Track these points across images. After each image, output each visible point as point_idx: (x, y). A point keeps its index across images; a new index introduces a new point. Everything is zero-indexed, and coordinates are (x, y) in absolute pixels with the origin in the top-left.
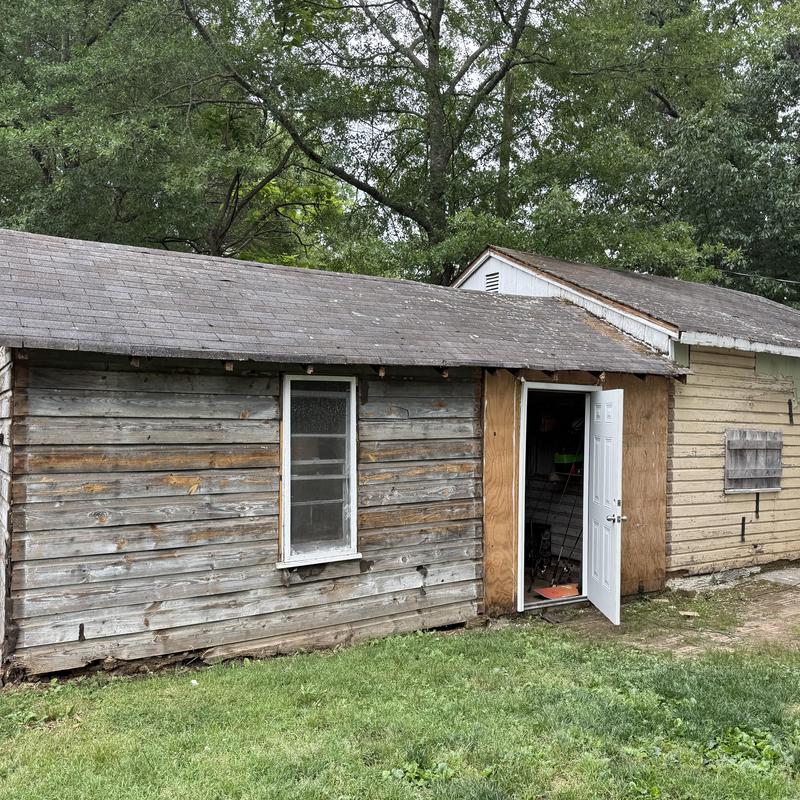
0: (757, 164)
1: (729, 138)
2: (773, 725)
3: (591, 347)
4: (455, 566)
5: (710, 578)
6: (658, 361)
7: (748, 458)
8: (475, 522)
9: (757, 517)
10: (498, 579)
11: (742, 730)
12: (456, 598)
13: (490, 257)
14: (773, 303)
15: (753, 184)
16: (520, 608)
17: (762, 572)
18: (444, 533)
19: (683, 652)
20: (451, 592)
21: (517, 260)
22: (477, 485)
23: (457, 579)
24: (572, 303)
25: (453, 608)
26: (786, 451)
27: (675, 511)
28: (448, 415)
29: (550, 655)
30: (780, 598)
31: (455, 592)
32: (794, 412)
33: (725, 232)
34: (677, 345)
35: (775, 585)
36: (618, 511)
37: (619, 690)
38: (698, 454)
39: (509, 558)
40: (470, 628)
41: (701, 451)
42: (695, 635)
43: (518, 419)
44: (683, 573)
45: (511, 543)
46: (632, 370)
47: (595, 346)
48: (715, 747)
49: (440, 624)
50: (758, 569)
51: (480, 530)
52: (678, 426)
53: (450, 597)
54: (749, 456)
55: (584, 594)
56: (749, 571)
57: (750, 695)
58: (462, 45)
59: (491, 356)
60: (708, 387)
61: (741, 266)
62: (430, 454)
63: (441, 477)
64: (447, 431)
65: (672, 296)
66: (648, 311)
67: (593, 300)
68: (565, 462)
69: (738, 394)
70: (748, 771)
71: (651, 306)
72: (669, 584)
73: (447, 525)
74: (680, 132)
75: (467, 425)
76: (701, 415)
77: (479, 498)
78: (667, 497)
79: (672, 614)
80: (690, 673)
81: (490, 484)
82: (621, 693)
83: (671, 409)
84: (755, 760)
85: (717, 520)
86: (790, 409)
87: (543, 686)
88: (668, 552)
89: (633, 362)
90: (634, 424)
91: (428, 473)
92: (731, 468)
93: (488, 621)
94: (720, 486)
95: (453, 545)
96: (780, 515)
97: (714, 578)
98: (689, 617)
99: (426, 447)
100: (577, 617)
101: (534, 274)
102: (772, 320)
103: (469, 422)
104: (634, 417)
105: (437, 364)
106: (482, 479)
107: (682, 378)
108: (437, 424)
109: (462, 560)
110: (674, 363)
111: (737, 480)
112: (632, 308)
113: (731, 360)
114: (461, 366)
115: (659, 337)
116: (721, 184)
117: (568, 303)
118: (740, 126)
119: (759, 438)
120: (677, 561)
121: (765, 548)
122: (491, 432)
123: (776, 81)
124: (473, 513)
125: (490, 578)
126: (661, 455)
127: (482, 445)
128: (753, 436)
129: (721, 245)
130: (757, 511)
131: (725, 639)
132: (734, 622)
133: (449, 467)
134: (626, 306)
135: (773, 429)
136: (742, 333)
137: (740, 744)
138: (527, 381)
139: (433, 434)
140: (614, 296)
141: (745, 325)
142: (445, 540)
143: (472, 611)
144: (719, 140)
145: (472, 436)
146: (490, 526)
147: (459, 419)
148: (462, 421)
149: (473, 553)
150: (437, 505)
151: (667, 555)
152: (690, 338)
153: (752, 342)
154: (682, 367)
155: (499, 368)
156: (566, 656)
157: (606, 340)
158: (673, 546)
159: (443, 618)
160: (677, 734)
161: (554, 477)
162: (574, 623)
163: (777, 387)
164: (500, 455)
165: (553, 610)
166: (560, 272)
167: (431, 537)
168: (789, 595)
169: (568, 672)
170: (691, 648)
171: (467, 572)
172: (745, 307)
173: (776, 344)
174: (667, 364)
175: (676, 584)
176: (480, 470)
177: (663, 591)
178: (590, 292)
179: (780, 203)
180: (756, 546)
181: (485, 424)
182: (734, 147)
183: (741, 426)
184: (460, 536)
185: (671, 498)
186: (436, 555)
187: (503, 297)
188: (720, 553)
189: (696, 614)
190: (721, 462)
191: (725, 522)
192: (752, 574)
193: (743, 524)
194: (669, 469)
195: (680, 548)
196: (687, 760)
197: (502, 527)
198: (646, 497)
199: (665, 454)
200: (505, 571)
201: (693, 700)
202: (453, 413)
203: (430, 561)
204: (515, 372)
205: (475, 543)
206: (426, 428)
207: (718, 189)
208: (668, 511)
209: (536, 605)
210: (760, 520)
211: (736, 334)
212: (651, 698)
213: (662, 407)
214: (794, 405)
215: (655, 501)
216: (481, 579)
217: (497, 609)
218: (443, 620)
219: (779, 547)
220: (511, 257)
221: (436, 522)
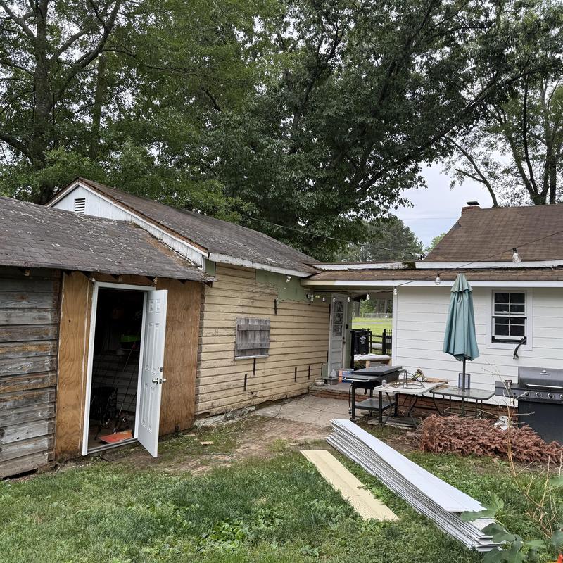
0: (266, 150)
1: (251, 131)
2: (245, 515)
3: (150, 259)
4: (30, 426)
5: (223, 416)
6: (195, 272)
7: (250, 336)
8: (49, 390)
9: (254, 374)
10: (67, 433)
11: (226, 521)
12: (29, 451)
13: (78, 186)
14: (271, 238)
15: (264, 163)
16: (84, 453)
17: (256, 410)
18: (21, 401)
19: (198, 471)
20: (25, 447)
21: (99, 191)
22: (52, 361)
23: (31, 436)
24: (139, 227)
25: (27, 459)
26: (272, 331)
27: (203, 372)
28: (30, 306)
29: (101, 486)
30: (264, 426)
31: (30, 446)
32: (277, 307)
33: (247, 191)
34: (207, 261)
35: (263, 417)
36: (160, 376)
37: (148, 506)
38: (219, 334)
39: (78, 415)
40: (41, 473)
41: (221, 332)
42: (208, 458)
43: (90, 310)
44: (206, 415)
45: (80, 405)
46: (176, 277)
47: (153, 258)
48: (206, 537)
49: (14, 473)
50: (254, 408)
51: (53, 396)
52: (206, 315)
53: (25, 450)
54: (250, 335)
55: (136, 437)
56: (248, 409)
57: (235, 496)
58: (67, 27)
59: (68, 261)
60: (226, 290)
61: (256, 213)
62: (11, 337)
63: (20, 355)
64: (29, 318)
65: (208, 229)
66: (189, 237)
67: (154, 226)
68: (129, 341)
69: (245, 295)
70: (225, 550)
71: (193, 234)
72: (196, 423)
73: (24, 394)
74: (221, 122)
75: (46, 314)
76: (221, 308)
77: (54, 371)
78: (197, 364)
79: (196, 444)
80: (199, 486)
81: (64, 360)
82: (149, 508)
83: (202, 304)
84: (230, 542)
85: (230, 377)
86: (275, 305)
87: (91, 511)
88: (197, 401)
89: (178, 271)
90: (177, 314)
91: (9, 352)
92: (239, 343)
93: (56, 466)
94: (232, 355)
95: (30, 409)
96: (268, 372)
97: (226, 416)
98: (206, 445)
99: (7, 332)
100: (129, 454)
101: (112, 203)
102: (267, 249)
103: (48, 311)
104: (178, 310)
105: (20, 265)
106: (57, 356)
107: (210, 283)
108: (20, 313)
109: (37, 420)
110: (205, 274)
111: (242, 350)
112: (179, 234)
113: (241, 273)
114: (41, 268)
115: (195, 255)
116: (245, 160)
117: (136, 226)
118: (257, 124)
119: (256, 324)
120: (202, 407)
121: (258, 394)
122: (67, 320)
123: (279, 100)
124: (48, 382)
125: (60, 432)
126: (194, 336)
127: (58, 330)
128: (253, 322)
129: (239, 199)
130: (254, 370)
131: (227, 458)
132: (235, 446)
133: (28, 347)
134: (176, 232)
135: (265, 317)
136: (248, 256)
137: (223, 532)
138: (97, 281)
139: (15, 321)
140: (168, 225)
141: (252, 251)
142: (22, 406)
143: (44, 459)
144: (245, 131)
145: (50, 322)
146: (62, 393)
147: (39, 309)
148: (41, 310)
149: (46, 414)
150: (16, 378)
151: (196, 403)
152: (215, 258)
153: (253, 262)
154: (210, 276)
155: (74, 271)
156: (114, 485)
157: (160, 255)
158: (200, 397)
159: (17, 468)
160: (183, 532)
161: (120, 352)
162: (126, 459)
163: (268, 291)
164: (73, 337)
165: (110, 451)
166: (131, 203)
167: (9, 404)
168: (270, 424)
169: (112, 497)
170: (205, 467)
171: (41, 430)
172: (253, 240)
173: (267, 264)
174: (201, 273)
175: (201, 423)
176: (56, 349)
177: (192, 429)
178: (152, 221)
179: (279, 177)
180: (253, 393)
181: (62, 313)
182: (253, 137)
183: (246, 316)
184: (36, 401)
185: (200, 364)
186: (13, 419)
187: (85, 217)
188: (230, 400)
189: (211, 443)
190: (233, 339)
191: (235, 379)
192: (250, 412)
193: (246, 379)
194: (200, 344)
195: (205, 398)
196: (186, 550)
197: (73, 393)
198: (183, 364)
199: (197, 334)
200: (73, 426)
201: (197, 505)
202: (34, 304)
203: (7, 423)
204: (87, 274)
205: (48, 406)
206: (9, 316)
207: (243, 162)
208: (198, 373)
209: (97, 449)
210: (256, 376)
211: (244, 257)
212: (169, 508)
213: (196, 302)
214: (278, 303)
215: (189, 366)
216: (52, 434)
217: (64, 455)
218: (18, 469)
219: (267, 393)
220: (95, 188)
221: (14, 392)
